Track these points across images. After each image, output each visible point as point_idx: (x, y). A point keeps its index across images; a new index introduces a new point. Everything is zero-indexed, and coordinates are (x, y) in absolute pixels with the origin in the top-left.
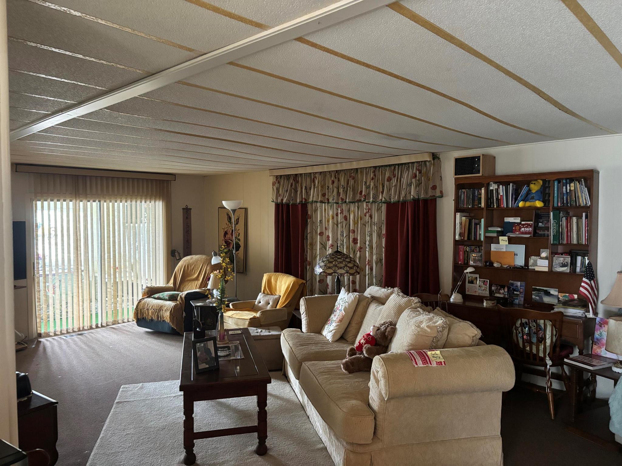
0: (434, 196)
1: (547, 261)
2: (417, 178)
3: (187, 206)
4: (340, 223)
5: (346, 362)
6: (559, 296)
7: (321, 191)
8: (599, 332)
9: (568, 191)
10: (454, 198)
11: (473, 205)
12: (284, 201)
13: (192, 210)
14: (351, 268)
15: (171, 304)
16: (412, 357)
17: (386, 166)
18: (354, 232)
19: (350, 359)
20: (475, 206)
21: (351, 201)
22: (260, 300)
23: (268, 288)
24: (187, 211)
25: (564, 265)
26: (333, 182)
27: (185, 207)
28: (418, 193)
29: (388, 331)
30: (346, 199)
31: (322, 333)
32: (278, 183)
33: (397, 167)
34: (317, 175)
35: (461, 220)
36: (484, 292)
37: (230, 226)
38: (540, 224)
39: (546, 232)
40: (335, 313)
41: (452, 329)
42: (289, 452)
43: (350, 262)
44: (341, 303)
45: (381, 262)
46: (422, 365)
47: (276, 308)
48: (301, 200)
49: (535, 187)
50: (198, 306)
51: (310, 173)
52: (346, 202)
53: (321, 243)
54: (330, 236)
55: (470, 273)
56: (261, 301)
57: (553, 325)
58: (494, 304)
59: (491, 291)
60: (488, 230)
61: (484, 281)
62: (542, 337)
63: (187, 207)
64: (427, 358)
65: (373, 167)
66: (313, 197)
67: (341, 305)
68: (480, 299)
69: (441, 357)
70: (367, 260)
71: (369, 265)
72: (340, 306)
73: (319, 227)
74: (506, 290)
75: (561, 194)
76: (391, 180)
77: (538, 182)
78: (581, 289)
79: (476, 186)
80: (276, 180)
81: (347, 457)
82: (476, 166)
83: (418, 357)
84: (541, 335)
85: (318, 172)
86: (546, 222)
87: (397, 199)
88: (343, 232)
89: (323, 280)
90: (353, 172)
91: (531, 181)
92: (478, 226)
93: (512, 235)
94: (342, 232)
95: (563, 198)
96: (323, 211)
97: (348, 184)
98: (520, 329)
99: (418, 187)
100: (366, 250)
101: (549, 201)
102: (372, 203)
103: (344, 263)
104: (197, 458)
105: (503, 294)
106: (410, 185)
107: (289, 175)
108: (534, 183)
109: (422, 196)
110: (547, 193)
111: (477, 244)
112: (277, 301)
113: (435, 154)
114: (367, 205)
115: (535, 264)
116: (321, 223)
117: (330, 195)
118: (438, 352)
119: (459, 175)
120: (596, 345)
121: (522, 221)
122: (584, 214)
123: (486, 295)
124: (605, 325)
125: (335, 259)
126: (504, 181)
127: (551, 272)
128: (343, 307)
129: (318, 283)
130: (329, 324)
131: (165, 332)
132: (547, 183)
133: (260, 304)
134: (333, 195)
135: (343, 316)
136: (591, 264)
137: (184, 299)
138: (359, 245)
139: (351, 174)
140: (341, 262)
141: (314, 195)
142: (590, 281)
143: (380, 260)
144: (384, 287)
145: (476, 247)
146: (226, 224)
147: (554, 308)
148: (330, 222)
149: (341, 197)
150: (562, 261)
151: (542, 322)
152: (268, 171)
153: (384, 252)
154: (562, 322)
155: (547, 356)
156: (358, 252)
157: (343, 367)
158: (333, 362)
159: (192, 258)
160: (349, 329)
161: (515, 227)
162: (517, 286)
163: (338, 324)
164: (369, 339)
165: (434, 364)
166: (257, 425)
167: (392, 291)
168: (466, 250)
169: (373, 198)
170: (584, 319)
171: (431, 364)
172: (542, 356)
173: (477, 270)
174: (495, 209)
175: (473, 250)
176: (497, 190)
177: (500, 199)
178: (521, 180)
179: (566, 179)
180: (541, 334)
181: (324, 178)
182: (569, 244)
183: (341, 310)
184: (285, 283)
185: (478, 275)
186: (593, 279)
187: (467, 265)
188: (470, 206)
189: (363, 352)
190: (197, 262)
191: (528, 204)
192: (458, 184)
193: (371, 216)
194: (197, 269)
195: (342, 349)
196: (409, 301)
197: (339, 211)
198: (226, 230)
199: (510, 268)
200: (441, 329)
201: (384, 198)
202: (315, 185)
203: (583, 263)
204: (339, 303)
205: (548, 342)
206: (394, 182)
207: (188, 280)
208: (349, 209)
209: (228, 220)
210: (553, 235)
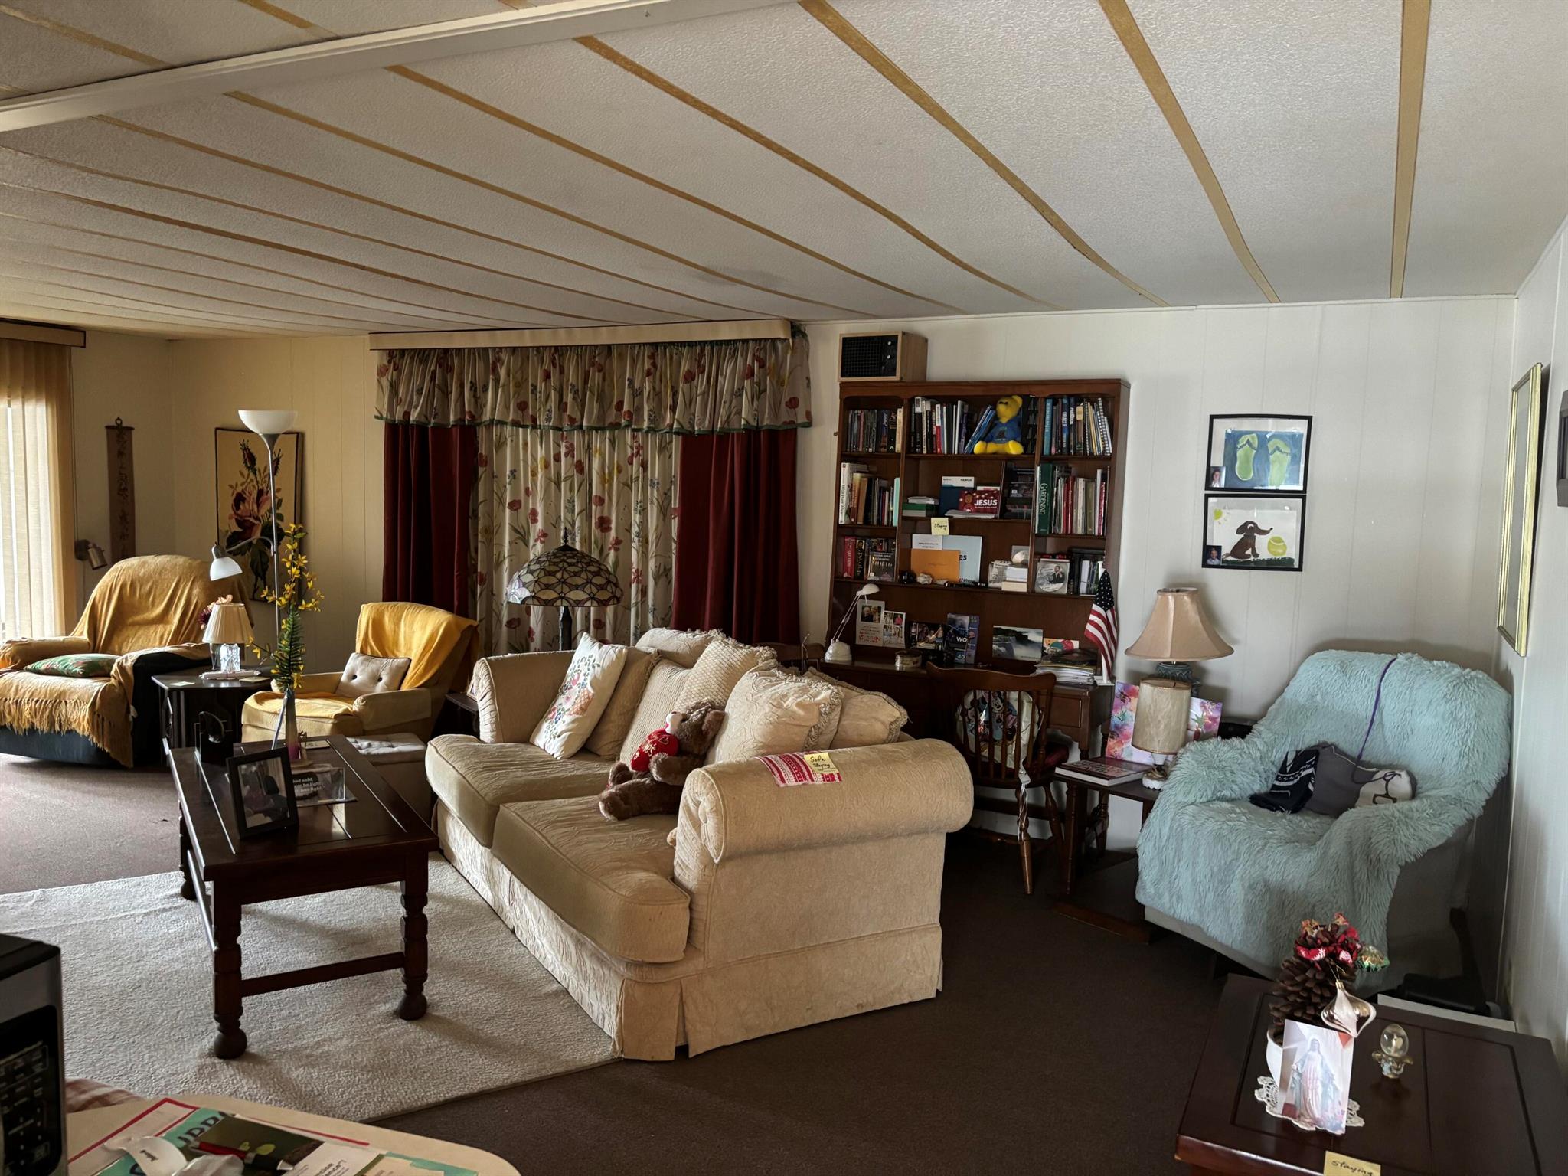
0: (793, 422)
1: (1025, 571)
2: (756, 379)
3: (118, 419)
4: (566, 479)
5: (611, 794)
6: (1045, 645)
7: (514, 394)
8: (1120, 712)
9: (1072, 423)
10: (836, 430)
11: (878, 447)
12: (414, 416)
13: (133, 432)
14: (601, 588)
15: (93, 686)
16: (772, 767)
17: (683, 344)
18: (601, 501)
19: (620, 789)
20: (882, 450)
21: (596, 425)
22: (354, 670)
23: (374, 641)
24: (120, 436)
25: (1056, 579)
26: (547, 376)
27: (113, 424)
28: (758, 414)
29: (709, 721)
30: (582, 419)
31: (534, 740)
32: (395, 369)
33: (708, 348)
34: (504, 356)
35: (852, 479)
36: (894, 640)
37: (252, 480)
38: (1013, 491)
39: (1026, 510)
40: (567, 693)
41: (846, 710)
42: (480, 1005)
43: (596, 574)
44: (584, 669)
45: (666, 576)
46: (795, 783)
47: (399, 688)
48: (459, 417)
49: (1007, 412)
50: (179, 690)
51: (486, 349)
52: (581, 427)
53: (514, 530)
54: (540, 510)
55: (870, 597)
56: (357, 674)
57: (1036, 704)
58: (917, 662)
59: (910, 639)
60: (908, 502)
61: (896, 615)
62: (1013, 727)
63: (119, 422)
64: (803, 768)
65: (651, 344)
66: (493, 409)
67: (583, 672)
68: (888, 654)
69: (832, 765)
70: (633, 570)
71: (638, 583)
72: (582, 675)
73: (508, 487)
74: (940, 635)
75: (1057, 427)
76: (693, 379)
77: (1015, 401)
78: (1090, 628)
79: (884, 404)
80: (389, 362)
81: (628, 994)
82: (889, 357)
83: (785, 766)
84: (1011, 723)
85: (506, 348)
86: (1025, 487)
87: (709, 426)
88: (574, 501)
89: (519, 620)
90: (599, 354)
91: (999, 397)
92: (887, 493)
93: (957, 515)
94: (571, 501)
95: (1062, 435)
96: (521, 447)
97: (586, 382)
98: (970, 713)
99: (758, 399)
100: (631, 547)
101: (1034, 441)
102: (647, 432)
103: (583, 575)
104: (249, 1041)
105: (934, 642)
106: (738, 394)
107: (425, 350)
108: (1005, 401)
109: (766, 422)
110: (1030, 426)
111: (885, 534)
112: (401, 673)
113: (798, 323)
114: (634, 438)
115: (1001, 577)
116: (514, 477)
117: (540, 409)
118: (825, 755)
119: (850, 376)
120: (1112, 737)
121: (977, 484)
122: (1099, 472)
123: (898, 647)
124: (1132, 698)
125: (561, 565)
126: (945, 394)
127: (1032, 594)
128: (589, 678)
129: (504, 628)
130: (551, 718)
131: (76, 761)
132: (1032, 402)
133: (354, 681)
134: (548, 407)
135: (589, 698)
136: (1108, 576)
137: (130, 672)
138: (613, 533)
139: (595, 357)
140: (576, 574)
141: (494, 405)
142: (1105, 611)
143: (665, 569)
144: (684, 630)
145: (881, 541)
146: (242, 474)
147: (1036, 668)
148: (539, 476)
149: (568, 413)
150: (1053, 571)
151: (1014, 696)
152: (368, 337)
153: (674, 552)
154: (1051, 694)
155: (1022, 767)
156: (612, 552)
157: (605, 809)
158: (574, 800)
159: (144, 564)
160: (605, 728)
161: (964, 498)
162: (962, 626)
163: (577, 716)
164: (663, 742)
165: (819, 780)
166: (403, 950)
167: (706, 637)
168: (860, 548)
169: (651, 421)
170: (1091, 688)
171: (812, 780)
172: (1013, 767)
173: (885, 592)
174: (925, 458)
175: (875, 547)
176: (930, 414)
177: (936, 436)
178: (981, 394)
179: (1069, 396)
180: (1011, 719)
181: (522, 364)
182: (1069, 535)
183: (584, 686)
184: (424, 627)
185: (884, 602)
186: (1110, 607)
187: (862, 581)
188: (870, 450)
189: (649, 771)
190: (160, 574)
191: (992, 447)
192: (848, 398)
193: (644, 465)
194: (161, 593)
195: (590, 772)
196: (752, 654)
197: (563, 450)
198: (239, 489)
199: (952, 585)
200: (828, 708)
201: (678, 421)
202: (497, 381)
203: (1092, 574)
204: (576, 668)
205: (1025, 737)
206: (701, 384)
207: (134, 624)
208: (588, 446)
209: (245, 462)
210: (1039, 516)
